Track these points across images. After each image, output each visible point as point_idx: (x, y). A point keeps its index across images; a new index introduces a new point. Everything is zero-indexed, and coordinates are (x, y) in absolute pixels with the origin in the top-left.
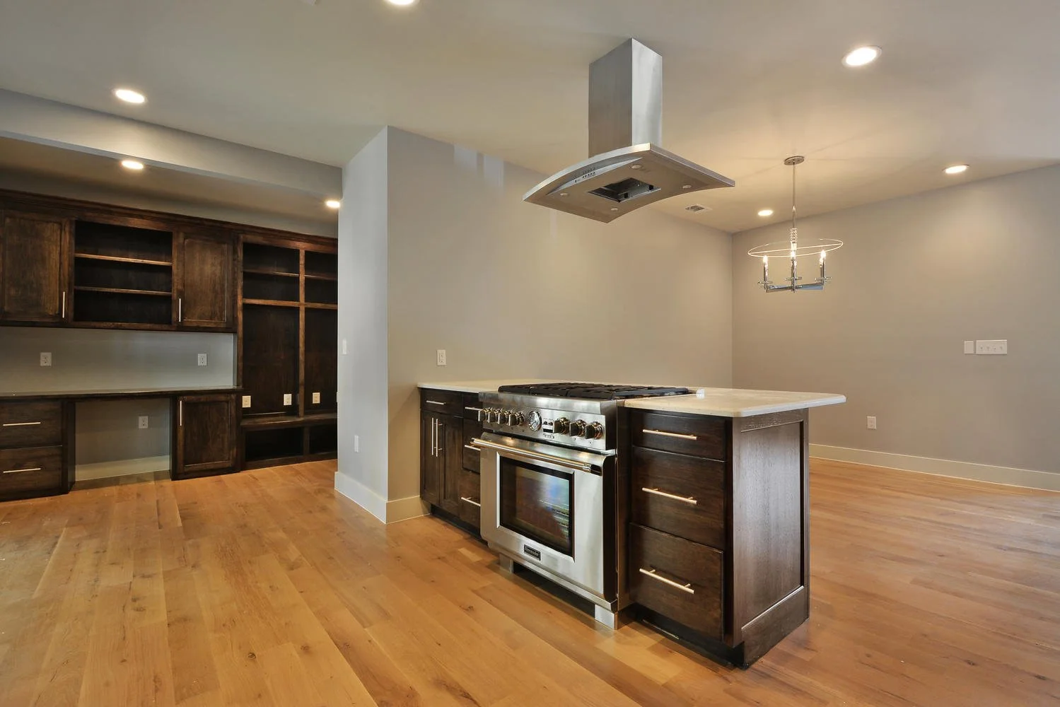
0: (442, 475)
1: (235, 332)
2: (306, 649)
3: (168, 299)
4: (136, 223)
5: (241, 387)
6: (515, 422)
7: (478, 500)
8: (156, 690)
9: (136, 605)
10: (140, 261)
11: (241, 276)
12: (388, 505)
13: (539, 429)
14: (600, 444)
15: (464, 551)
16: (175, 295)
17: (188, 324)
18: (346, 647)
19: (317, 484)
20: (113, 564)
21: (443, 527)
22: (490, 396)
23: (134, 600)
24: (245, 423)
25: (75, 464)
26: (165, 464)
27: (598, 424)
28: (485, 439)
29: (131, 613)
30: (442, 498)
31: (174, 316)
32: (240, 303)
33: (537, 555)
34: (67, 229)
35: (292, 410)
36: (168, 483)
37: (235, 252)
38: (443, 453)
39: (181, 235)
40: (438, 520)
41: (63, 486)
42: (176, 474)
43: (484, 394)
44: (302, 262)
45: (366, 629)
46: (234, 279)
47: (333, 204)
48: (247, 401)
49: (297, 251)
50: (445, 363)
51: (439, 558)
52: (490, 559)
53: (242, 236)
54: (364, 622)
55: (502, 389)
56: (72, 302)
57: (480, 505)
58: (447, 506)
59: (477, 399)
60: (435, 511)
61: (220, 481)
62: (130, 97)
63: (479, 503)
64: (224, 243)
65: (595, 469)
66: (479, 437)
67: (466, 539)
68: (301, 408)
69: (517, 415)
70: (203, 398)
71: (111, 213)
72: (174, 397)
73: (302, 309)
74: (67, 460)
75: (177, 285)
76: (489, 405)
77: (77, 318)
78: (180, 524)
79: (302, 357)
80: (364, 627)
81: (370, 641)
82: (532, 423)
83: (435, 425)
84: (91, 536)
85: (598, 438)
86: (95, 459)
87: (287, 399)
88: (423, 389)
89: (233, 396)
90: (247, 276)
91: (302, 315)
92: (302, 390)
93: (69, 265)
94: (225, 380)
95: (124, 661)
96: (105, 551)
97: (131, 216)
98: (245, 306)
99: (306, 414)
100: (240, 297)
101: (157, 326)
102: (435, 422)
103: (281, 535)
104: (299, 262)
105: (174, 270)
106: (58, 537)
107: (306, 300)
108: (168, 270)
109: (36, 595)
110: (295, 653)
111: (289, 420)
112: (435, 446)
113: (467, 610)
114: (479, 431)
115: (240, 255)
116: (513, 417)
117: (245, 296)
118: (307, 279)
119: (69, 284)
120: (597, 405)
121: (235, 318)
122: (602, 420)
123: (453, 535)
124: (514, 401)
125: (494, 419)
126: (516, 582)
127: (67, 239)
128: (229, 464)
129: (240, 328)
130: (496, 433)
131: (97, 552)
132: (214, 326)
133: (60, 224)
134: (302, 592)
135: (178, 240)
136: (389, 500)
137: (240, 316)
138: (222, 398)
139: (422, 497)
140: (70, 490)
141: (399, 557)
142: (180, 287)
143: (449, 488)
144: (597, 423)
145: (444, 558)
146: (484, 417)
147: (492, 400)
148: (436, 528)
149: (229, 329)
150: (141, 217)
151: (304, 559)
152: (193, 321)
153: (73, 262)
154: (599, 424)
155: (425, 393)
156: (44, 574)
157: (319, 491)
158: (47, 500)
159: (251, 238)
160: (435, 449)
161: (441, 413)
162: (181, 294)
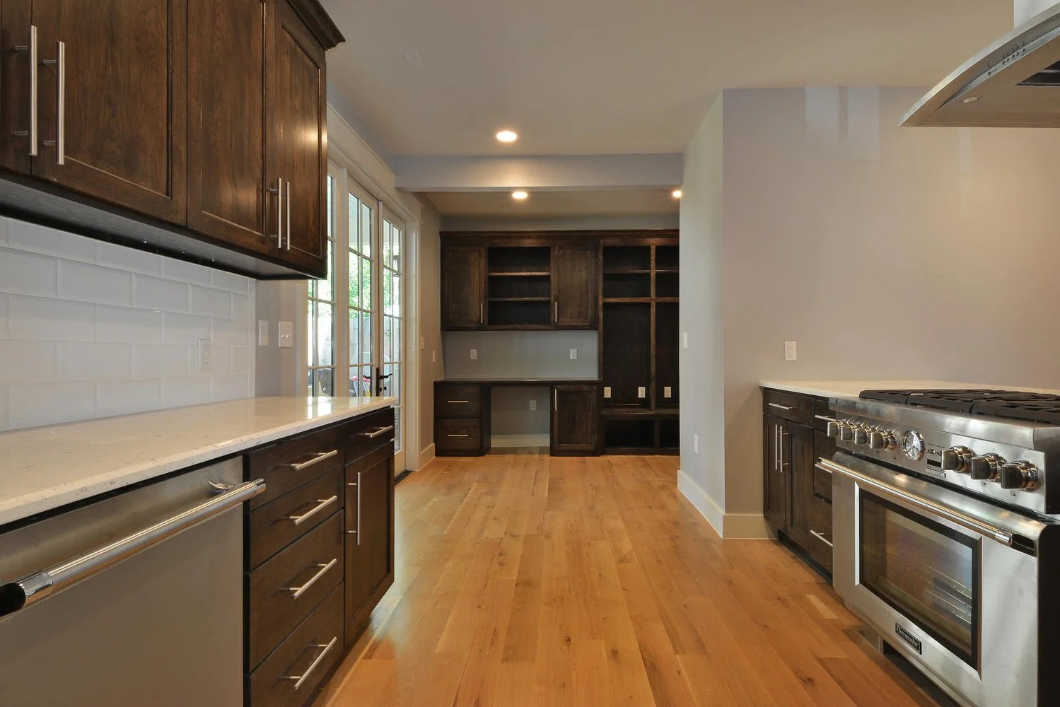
0: (788, 496)
1: (597, 329)
2: (615, 653)
3: (548, 303)
4: (528, 243)
5: (602, 379)
6: (880, 443)
7: (830, 538)
8: (492, 644)
9: (501, 558)
10: (529, 274)
11: (601, 277)
12: (725, 517)
13: (920, 459)
14: (1034, 500)
15: (813, 599)
16: (552, 299)
17: (561, 324)
18: (652, 668)
19: (662, 479)
20: (495, 519)
21: (790, 559)
22: (844, 404)
23: (500, 555)
24: (605, 412)
25: (490, 434)
26: (546, 441)
27: (1028, 465)
28: (839, 462)
29: (495, 565)
30: (789, 523)
31: (552, 317)
32: (601, 302)
33: (918, 646)
34: (483, 255)
35: (645, 403)
36: (547, 458)
37: (596, 257)
38: (789, 468)
39: (557, 248)
40: (786, 549)
41: (482, 450)
42: (554, 451)
43: (837, 400)
44: (653, 258)
45: (677, 656)
46: (596, 281)
47: (677, 194)
48: (608, 392)
49: (649, 248)
50: (795, 358)
51: (779, 599)
52: (849, 622)
53: (602, 241)
54: (677, 647)
55: (865, 395)
56: (487, 310)
57: (832, 545)
58: (794, 535)
59: (827, 405)
60: (782, 538)
61: (584, 462)
62: (507, 137)
63: (831, 542)
64: (588, 250)
65: (1020, 542)
66: (830, 458)
67: (820, 584)
68: (653, 401)
69: (884, 434)
70: (572, 388)
71: (509, 237)
72: (551, 385)
73: (653, 304)
74: (485, 430)
75: (554, 292)
76: (842, 416)
77: (490, 323)
78: (547, 496)
79: (653, 351)
80: (676, 653)
81: (679, 672)
82: (908, 448)
83: (779, 434)
84: (488, 494)
85: (1030, 490)
86: (504, 432)
87: (641, 392)
88: (766, 388)
89: (595, 387)
90: (606, 277)
91: (653, 310)
92: (653, 384)
93: (485, 283)
94: (590, 373)
95: (479, 607)
96: (493, 507)
97: (523, 237)
98: (604, 304)
99: (657, 407)
100: (600, 297)
101: (541, 327)
102: (779, 429)
103: (620, 524)
104: (650, 257)
105: (552, 278)
106: (469, 490)
107: (657, 295)
108: (548, 277)
109: (445, 533)
110: (604, 654)
111: (642, 413)
112: (779, 459)
113: (805, 681)
114: (829, 448)
115: (601, 258)
116: (878, 437)
117: (605, 296)
118: (657, 274)
119: (485, 297)
120: (1026, 432)
121: (597, 316)
122: (1038, 460)
123: (803, 575)
124: (878, 413)
125: (849, 435)
126: (886, 669)
127: (484, 262)
128: (591, 447)
129: (601, 325)
130: (856, 456)
131: (488, 507)
132: (581, 324)
133: (479, 251)
134: (625, 590)
135: (555, 252)
136: (726, 513)
137: (601, 314)
138: (585, 388)
139: (766, 517)
140: (486, 454)
141: (730, 582)
142: (557, 293)
143: (797, 514)
144: (1027, 463)
145: (785, 600)
146: (836, 431)
147: (848, 410)
148: (780, 559)
149: (592, 327)
150: (530, 237)
151: (634, 554)
152: (566, 321)
153: (487, 280)
154: (1032, 466)
155: (768, 394)
156: (454, 518)
157: (663, 487)
158: (471, 459)
159: (610, 242)
160: (779, 463)
161: (787, 420)
162: (557, 299)
